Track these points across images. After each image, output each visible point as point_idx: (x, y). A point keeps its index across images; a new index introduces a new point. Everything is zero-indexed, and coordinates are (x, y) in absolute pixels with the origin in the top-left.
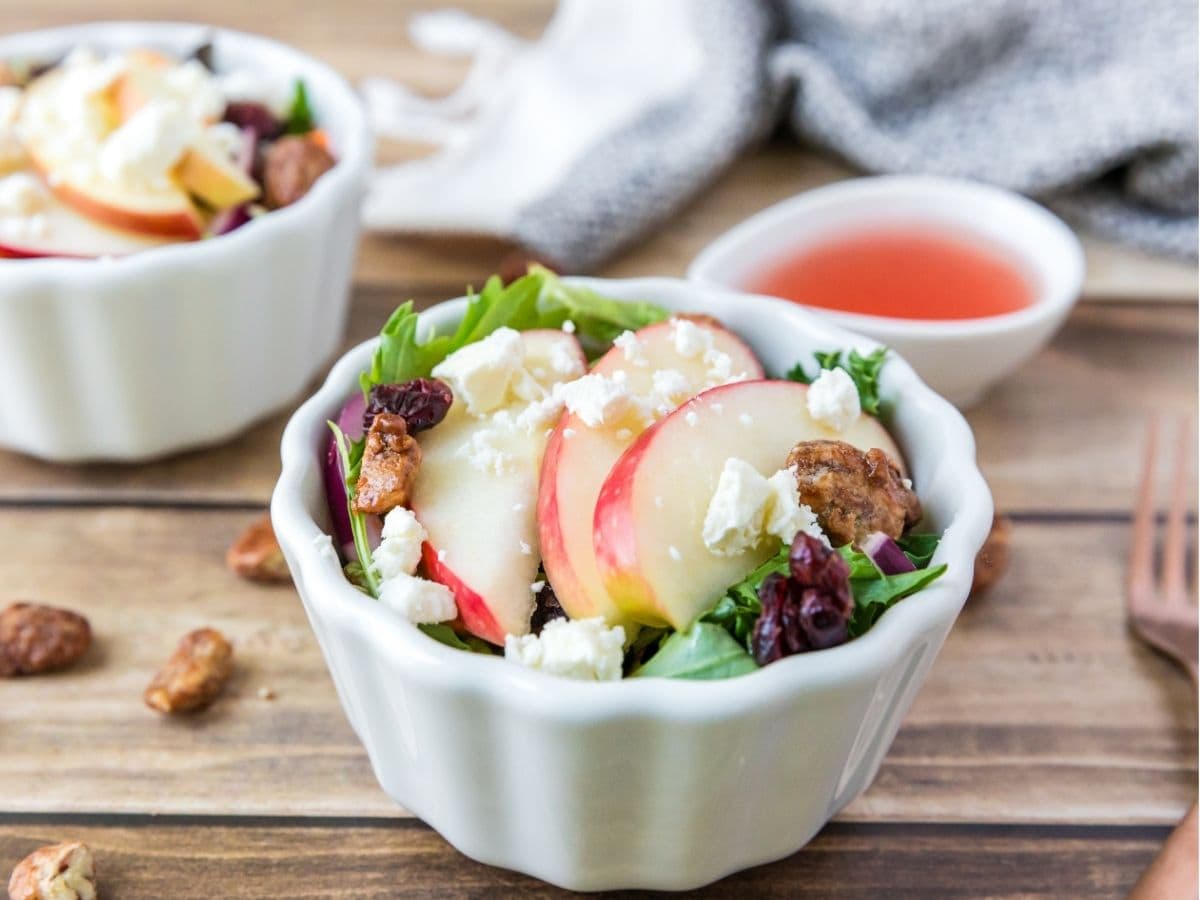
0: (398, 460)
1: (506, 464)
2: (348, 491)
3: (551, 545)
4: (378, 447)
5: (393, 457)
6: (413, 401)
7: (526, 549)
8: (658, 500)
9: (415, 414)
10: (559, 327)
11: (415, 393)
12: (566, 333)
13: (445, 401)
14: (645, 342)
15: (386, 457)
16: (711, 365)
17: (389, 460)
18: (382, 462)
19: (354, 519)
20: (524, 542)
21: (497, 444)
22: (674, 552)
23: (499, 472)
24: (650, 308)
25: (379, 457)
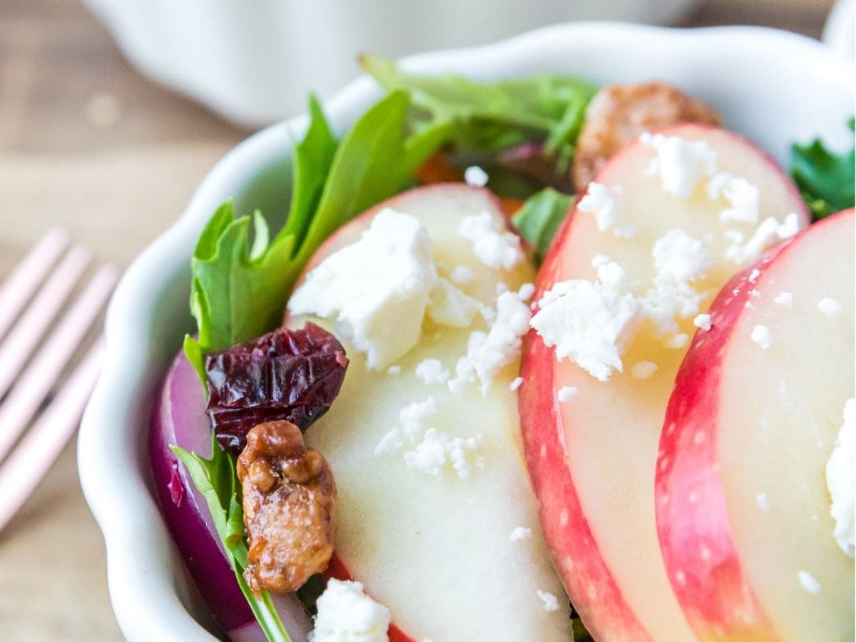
0: (306, 497)
1: (470, 456)
2: (231, 556)
3: (593, 592)
4: (271, 482)
5: (296, 494)
6: (288, 375)
7: (550, 602)
8: (761, 498)
9: (300, 399)
10: (456, 176)
11: (286, 361)
12: (475, 188)
13: (338, 365)
14: (617, 189)
15: (285, 496)
16: (725, 203)
17: (292, 498)
18: (281, 504)
19: (255, 604)
20: (544, 592)
21: (441, 423)
22: (807, 581)
23: (463, 474)
24: (558, 83)
25: (275, 497)
